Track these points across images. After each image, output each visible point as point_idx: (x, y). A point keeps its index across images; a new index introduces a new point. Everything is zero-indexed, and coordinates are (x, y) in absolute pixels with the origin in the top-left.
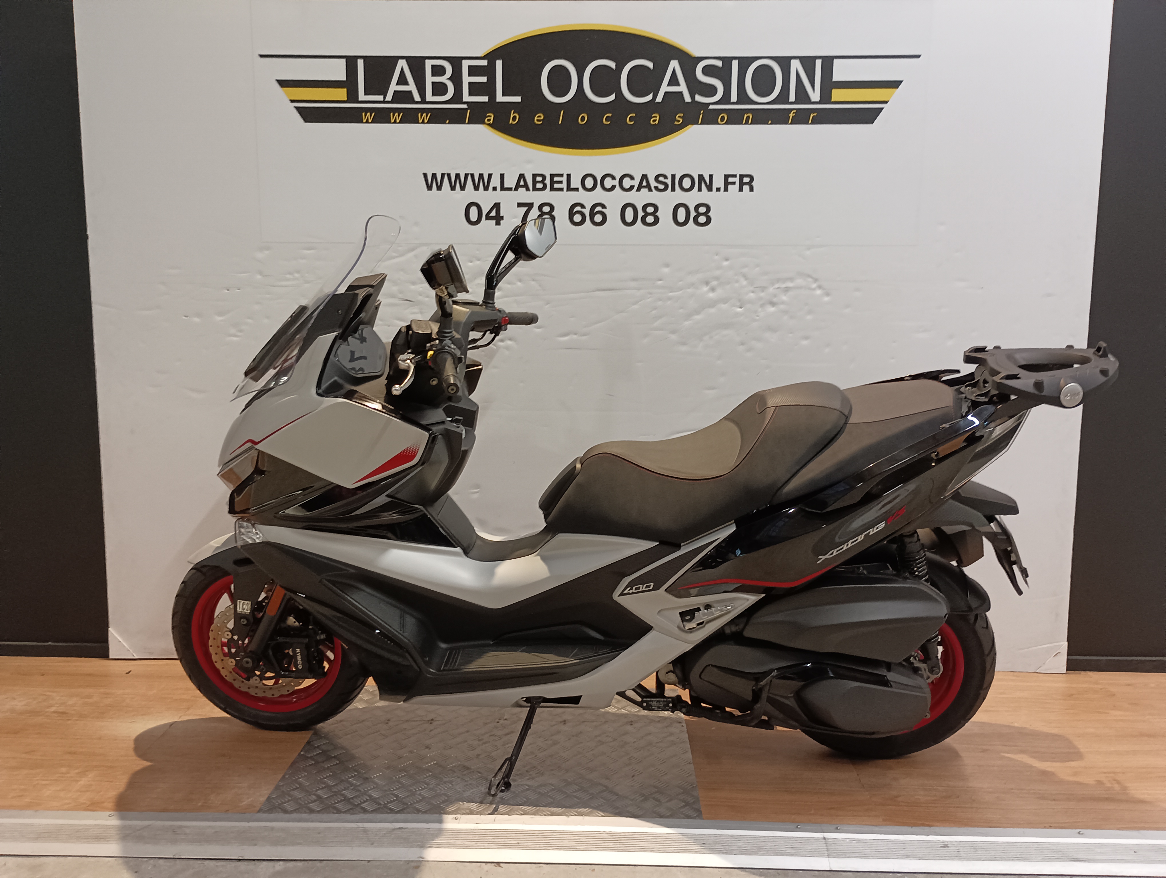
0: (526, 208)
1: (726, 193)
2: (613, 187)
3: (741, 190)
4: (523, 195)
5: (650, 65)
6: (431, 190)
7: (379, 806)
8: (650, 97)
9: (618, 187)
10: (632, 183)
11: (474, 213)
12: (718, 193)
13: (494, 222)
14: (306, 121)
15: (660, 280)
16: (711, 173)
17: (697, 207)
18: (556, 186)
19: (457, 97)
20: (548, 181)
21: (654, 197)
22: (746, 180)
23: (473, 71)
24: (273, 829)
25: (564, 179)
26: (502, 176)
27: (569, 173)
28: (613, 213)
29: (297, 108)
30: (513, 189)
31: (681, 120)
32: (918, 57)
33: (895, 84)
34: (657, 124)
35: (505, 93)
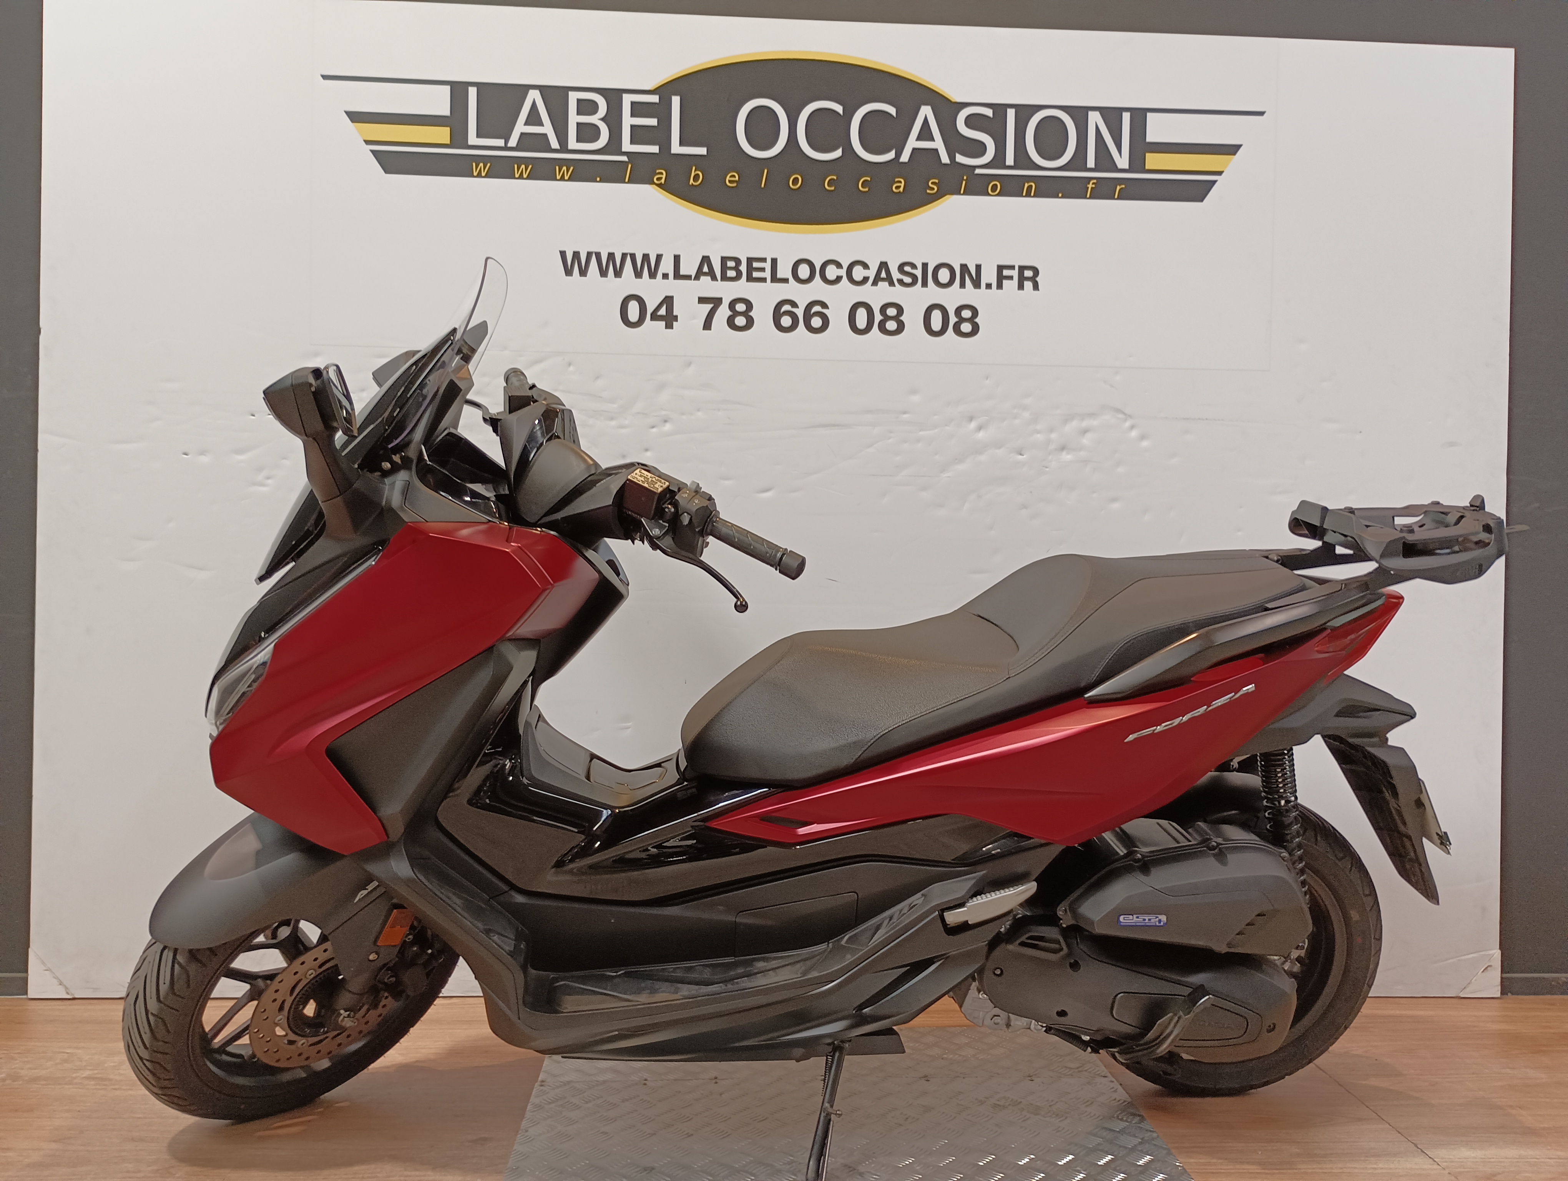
0: (710, 306)
1: (999, 291)
2: (839, 279)
3: (1021, 287)
4: (707, 287)
6: (571, 275)
8: (891, 155)
9: (845, 278)
10: (866, 273)
11: (633, 311)
12: (988, 291)
13: (664, 323)
14: (386, 172)
15: (907, 413)
16: (978, 263)
17: (958, 311)
18: (756, 274)
19: (614, 145)
20: (743, 268)
21: (897, 294)
22: (1028, 273)
23: (638, 109)
25: (768, 266)
26: (677, 258)
27: (774, 257)
28: (838, 316)
29: (372, 151)
30: (693, 277)
31: (936, 189)
32: (1262, 113)
33: (1232, 150)
34: (902, 192)
35: (683, 142)
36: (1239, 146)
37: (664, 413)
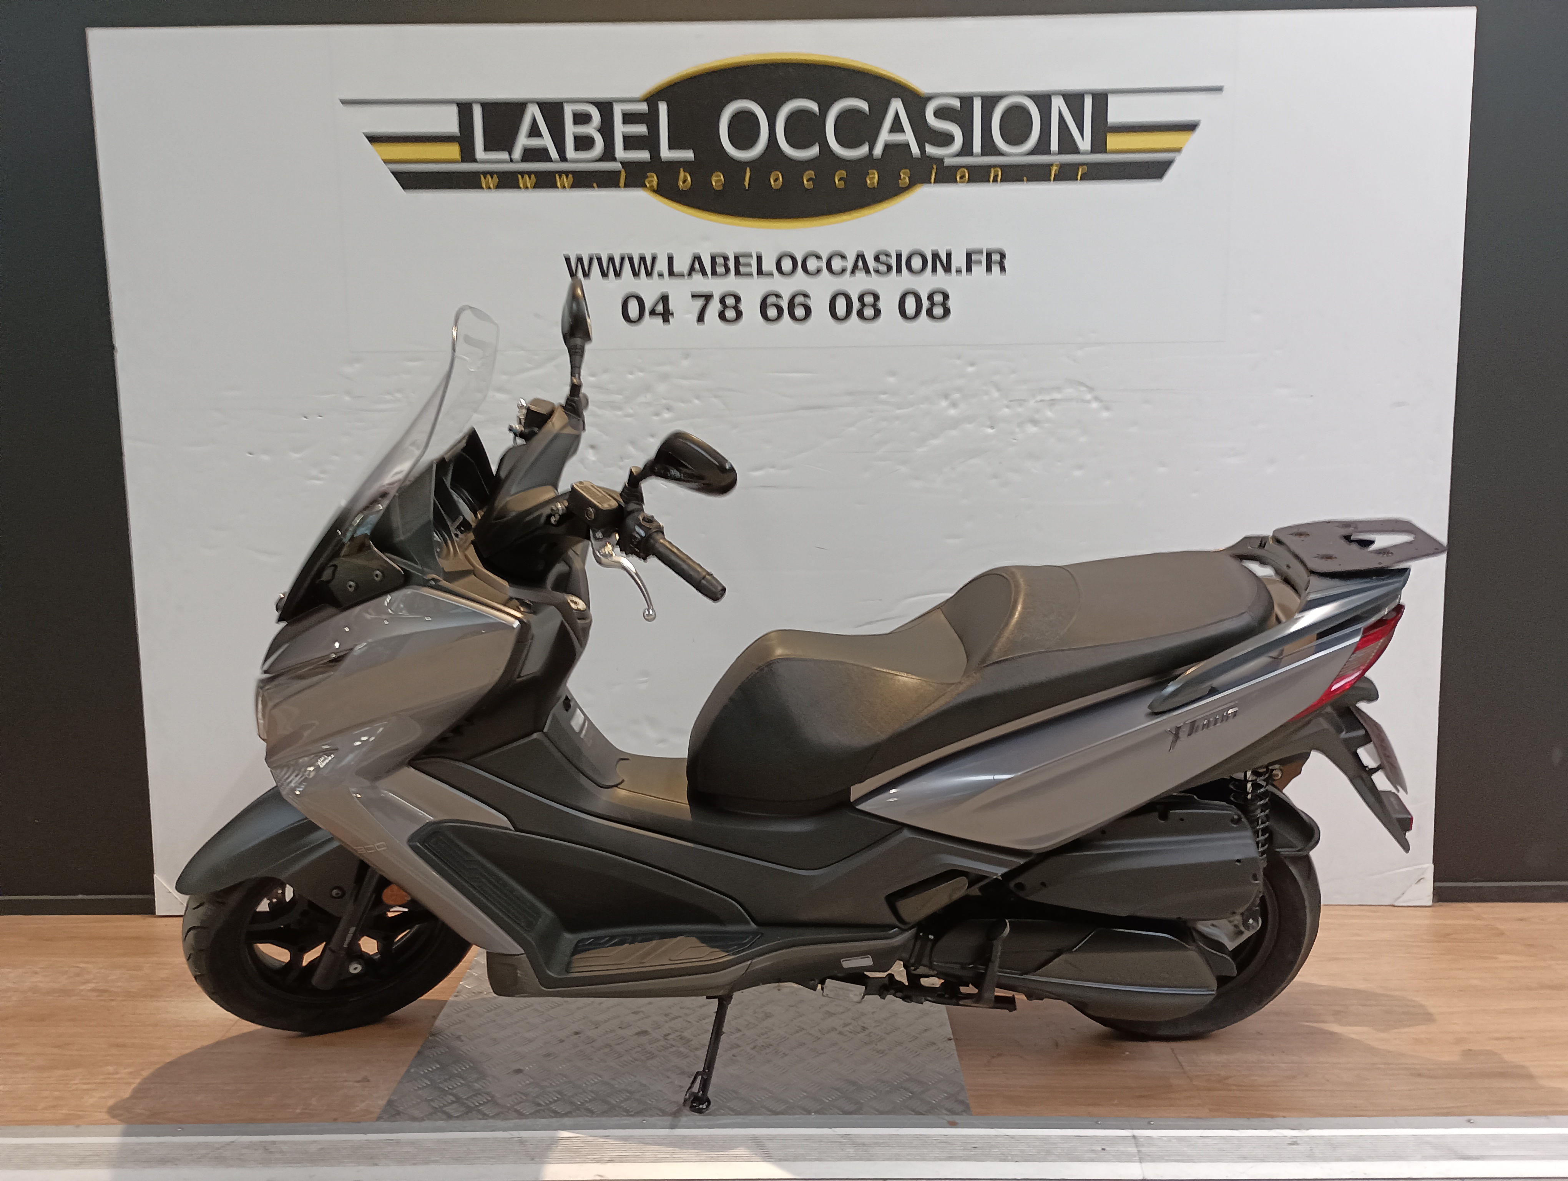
0: (703, 301)
1: (969, 275)
2: (819, 271)
3: (989, 270)
4: (699, 283)
5: (864, 106)
7: (539, 1108)
8: (864, 150)
9: (825, 270)
10: (844, 264)
11: (633, 309)
12: (958, 275)
13: (660, 319)
14: (405, 189)
15: (884, 393)
16: (949, 250)
17: (930, 296)
18: (742, 269)
19: (608, 154)
20: (731, 264)
21: (873, 282)
22: (996, 257)
23: (628, 118)
24: (398, 1142)
25: (753, 260)
26: (670, 258)
27: (759, 252)
28: (819, 305)
29: (393, 172)
30: (685, 275)
31: (907, 179)
32: (1220, 90)
33: (1190, 129)
34: (876, 187)
35: (670, 148)
37: (664, 401)
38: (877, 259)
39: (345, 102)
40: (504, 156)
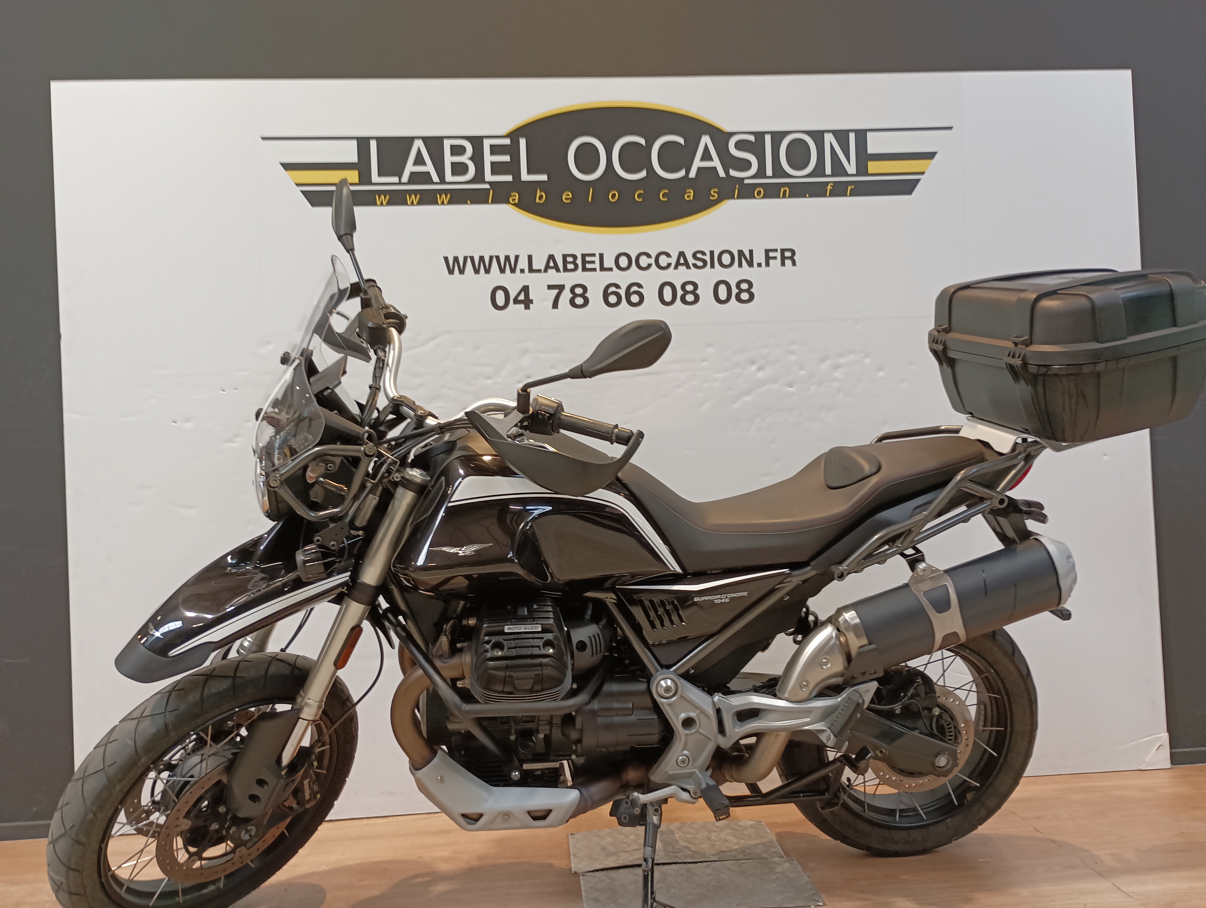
0: (556, 291)
1: (768, 268)
2: (649, 266)
3: (783, 264)
4: (554, 277)
6: (453, 274)
8: (682, 173)
9: (654, 266)
10: (669, 260)
11: (500, 298)
12: (760, 268)
13: (523, 306)
14: (313, 206)
16: (751, 248)
17: (738, 285)
18: (588, 266)
19: (479, 177)
20: (579, 262)
21: (692, 275)
22: (788, 254)
23: (495, 150)
25: (597, 259)
26: (530, 258)
27: (601, 252)
28: (650, 293)
29: (303, 192)
30: (542, 271)
31: (716, 195)
32: (950, 128)
33: (931, 156)
34: (692, 199)
35: (529, 172)
36: (935, 153)
37: (527, 371)
38: (694, 256)
39: (264, 139)
40: (396, 179)
